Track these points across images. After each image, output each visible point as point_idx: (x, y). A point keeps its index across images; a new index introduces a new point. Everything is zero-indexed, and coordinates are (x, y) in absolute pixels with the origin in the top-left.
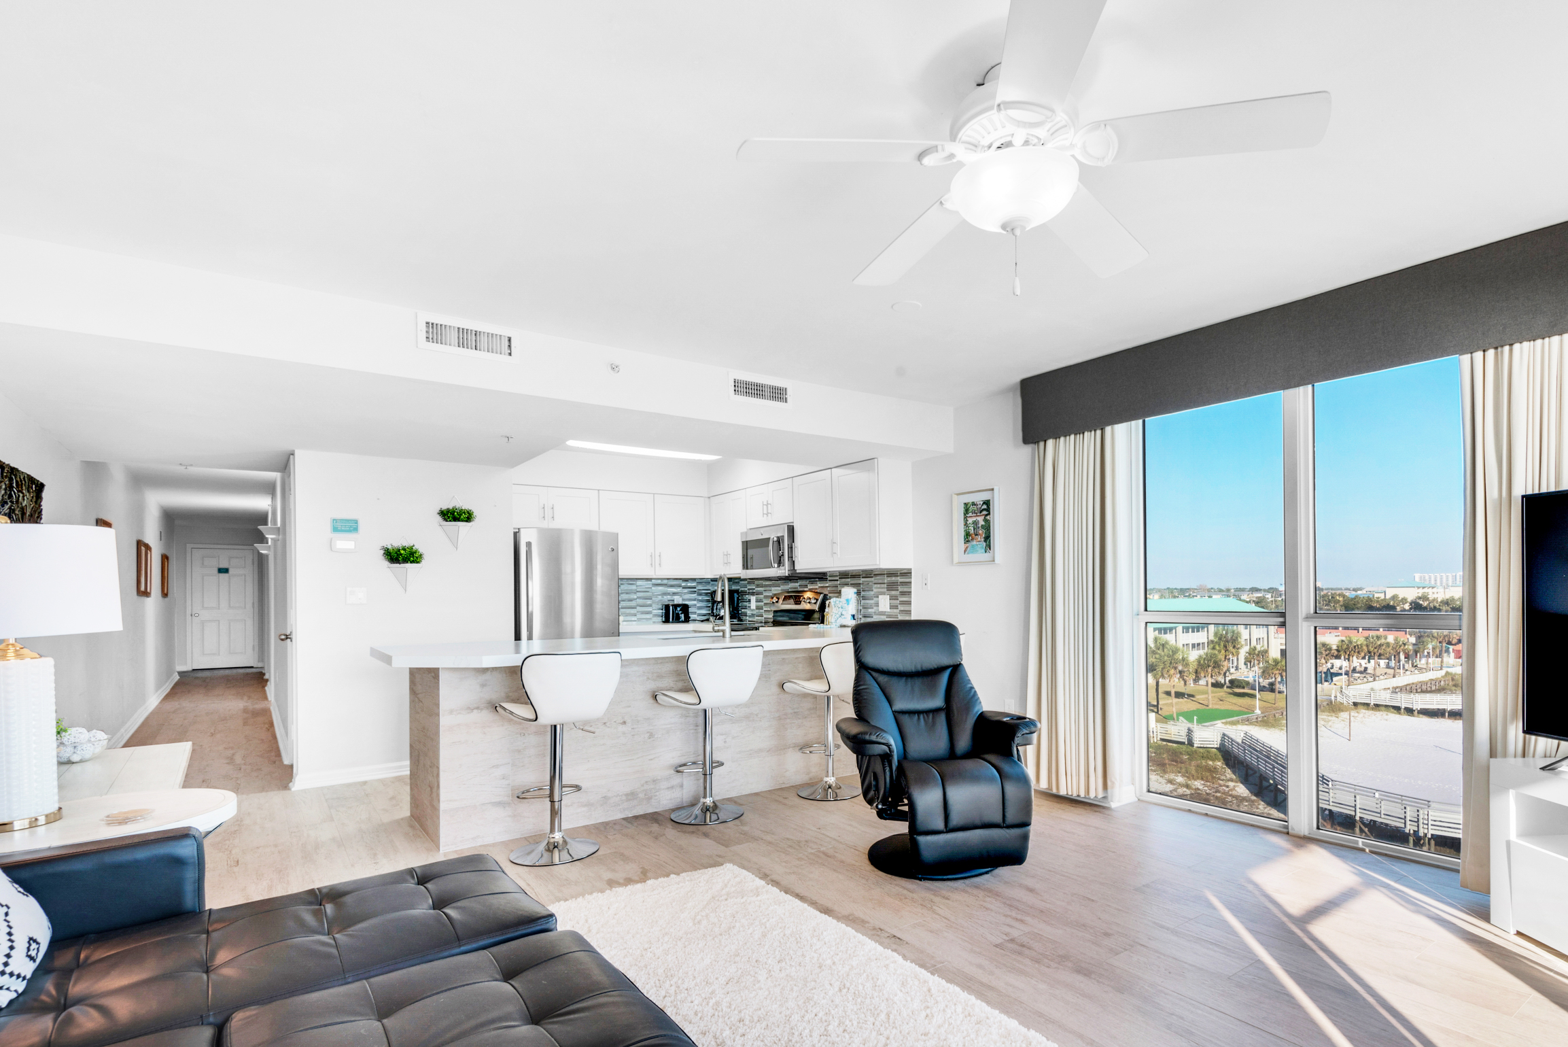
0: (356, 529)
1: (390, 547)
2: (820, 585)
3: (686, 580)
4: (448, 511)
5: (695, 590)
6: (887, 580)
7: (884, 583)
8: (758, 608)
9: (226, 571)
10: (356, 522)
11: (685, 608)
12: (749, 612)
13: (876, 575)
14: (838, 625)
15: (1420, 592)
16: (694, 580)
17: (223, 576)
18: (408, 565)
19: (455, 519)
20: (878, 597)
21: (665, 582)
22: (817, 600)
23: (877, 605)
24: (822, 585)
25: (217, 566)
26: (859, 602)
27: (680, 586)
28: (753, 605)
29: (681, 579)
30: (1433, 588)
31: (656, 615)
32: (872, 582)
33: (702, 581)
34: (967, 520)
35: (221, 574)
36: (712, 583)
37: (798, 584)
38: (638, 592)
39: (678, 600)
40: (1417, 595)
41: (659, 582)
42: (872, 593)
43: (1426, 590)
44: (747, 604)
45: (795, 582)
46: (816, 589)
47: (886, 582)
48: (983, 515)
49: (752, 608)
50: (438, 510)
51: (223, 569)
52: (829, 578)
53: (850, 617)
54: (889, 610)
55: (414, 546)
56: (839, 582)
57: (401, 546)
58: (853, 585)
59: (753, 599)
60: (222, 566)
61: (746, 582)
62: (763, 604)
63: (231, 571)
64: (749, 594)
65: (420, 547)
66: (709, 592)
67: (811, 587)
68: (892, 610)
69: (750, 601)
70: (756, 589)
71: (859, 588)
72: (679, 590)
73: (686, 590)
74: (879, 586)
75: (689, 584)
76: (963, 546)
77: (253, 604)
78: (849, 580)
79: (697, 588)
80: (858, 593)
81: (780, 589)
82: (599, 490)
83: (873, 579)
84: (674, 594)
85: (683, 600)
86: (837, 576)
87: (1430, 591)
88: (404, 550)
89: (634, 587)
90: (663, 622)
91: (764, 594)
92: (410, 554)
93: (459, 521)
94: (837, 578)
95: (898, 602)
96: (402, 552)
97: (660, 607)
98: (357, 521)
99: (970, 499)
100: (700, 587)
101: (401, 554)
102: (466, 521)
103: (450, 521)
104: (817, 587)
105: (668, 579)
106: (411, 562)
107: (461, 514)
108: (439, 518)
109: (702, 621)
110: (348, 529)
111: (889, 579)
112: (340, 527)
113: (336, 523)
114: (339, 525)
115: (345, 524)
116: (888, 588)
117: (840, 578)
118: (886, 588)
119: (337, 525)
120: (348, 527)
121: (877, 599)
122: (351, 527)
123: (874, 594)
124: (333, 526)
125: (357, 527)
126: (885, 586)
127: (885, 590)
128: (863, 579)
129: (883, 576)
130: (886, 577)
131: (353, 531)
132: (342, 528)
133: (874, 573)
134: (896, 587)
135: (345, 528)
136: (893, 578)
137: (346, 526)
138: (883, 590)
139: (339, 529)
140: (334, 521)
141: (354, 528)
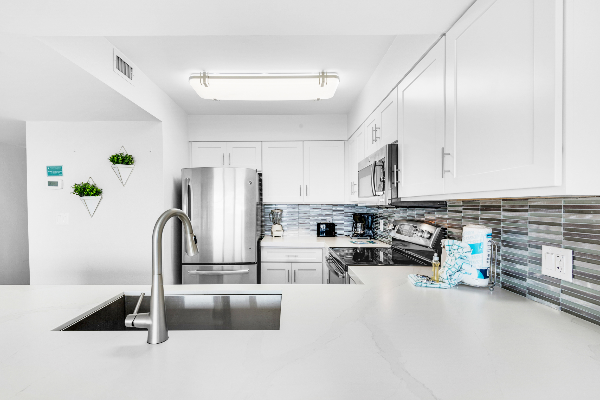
2: (437, 216)
3: (336, 205)
5: (342, 212)
6: (564, 218)
7: (559, 225)
8: (385, 230)
10: (61, 168)
11: (333, 226)
12: (379, 233)
13: (532, 207)
14: (455, 282)
16: (341, 205)
20: (540, 248)
21: (320, 206)
22: (431, 234)
23: (538, 261)
24: (440, 216)
26: (495, 249)
27: (331, 210)
28: (382, 227)
29: (332, 205)
31: (310, 231)
32: (525, 219)
33: (348, 206)
36: (356, 207)
37: (415, 213)
38: (299, 213)
39: (329, 220)
41: (315, 206)
42: (524, 238)
44: (378, 226)
45: (413, 211)
46: (434, 220)
47: (563, 221)
49: (381, 230)
52: (449, 209)
53: (476, 274)
54: (570, 279)
56: (462, 215)
58: (486, 221)
59: (382, 222)
62: (387, 228)
64: (379, 218)
67: (428, 218)
68: (578, 282)
70: (384, 214)
71: (496, 226)
72: (330, 212)
73: (335, 213)
74: (535, 226)
75: (338, 208)
78: (479, 212)
79: (344, 211)
80: (495, 234)
81: (400, 216)
83: (527, 214)
84: (326, 215)
85: (333, 220)
86: (460, 206)
89: (297, 210)
90: (316, 236)
91: (389, 219)
94: (461, 208)
97: (315, 224)
98: (62, 167)
100: (346, 210)
104: (434, 218)
105: (322, 204)
110: (57, 173)
111: (573, 217)
112: (52, 171)
113: (49, 169)
114: (51, 171)
115: (55, 169)
116: (571, 235)
117: (464, 209)
118: (564, 234)
119: (50, 171)
120: (56, 171)
121: (537, 251)
122: (58, 172)
123: (529, 241)
124: (48, 171)
125: (62, 171)
126: (561, 229)
127: (561, 238)
128: (506, 214)
129: (557, 210)
130: (565, 212)
131: (59, 174)
132: (53, 172)
133: (529, 204)
134: (591, 237)
135: (55, 172)
136: (588, 217)
137: (55, 171)
138: (553, 237)
139: (51, 173)
140: (49, 167)
141: (60, 172)
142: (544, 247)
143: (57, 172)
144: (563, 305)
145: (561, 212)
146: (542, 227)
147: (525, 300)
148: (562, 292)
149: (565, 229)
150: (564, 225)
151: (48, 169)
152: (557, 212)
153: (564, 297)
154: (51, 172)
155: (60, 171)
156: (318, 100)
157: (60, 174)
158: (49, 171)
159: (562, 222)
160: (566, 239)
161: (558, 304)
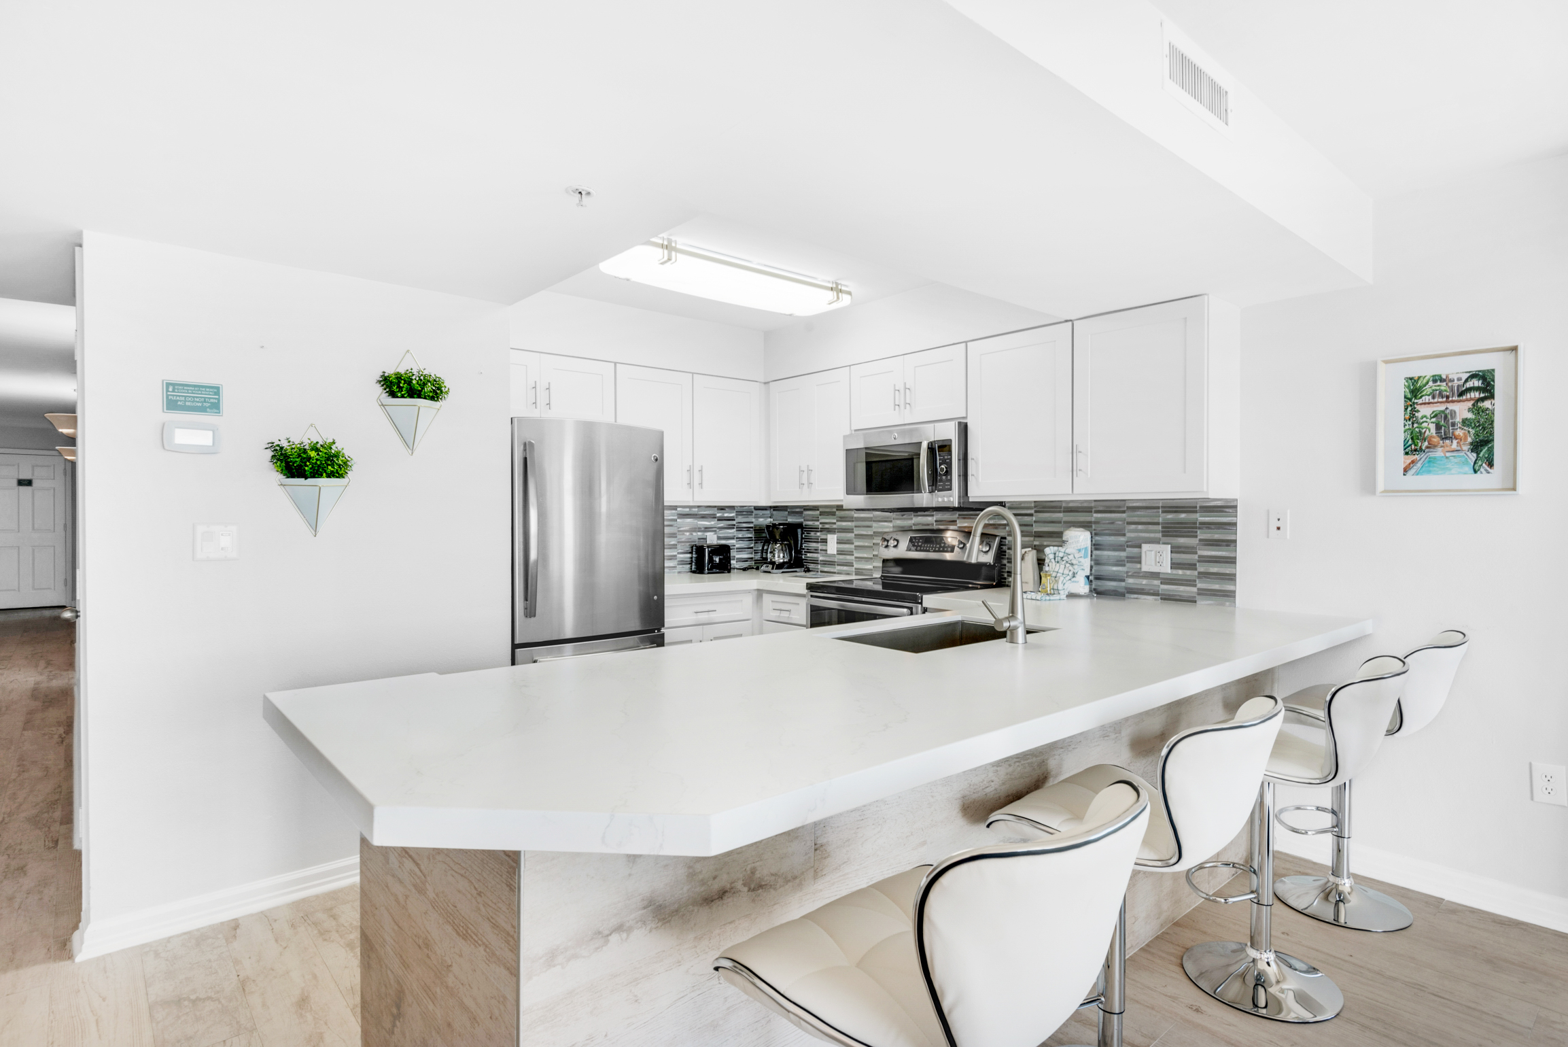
0: (216, 407)
1: (285, 444)
3: (722, 509)
4: (399, 377)
5: (734, 522)
6: (1163, 517)
7: (1158, 524)
8: (840, 552)
9: (29, 483)
10: (216, 390)
11: (724, 550)
13: (1130, 508)
16: (732, 508)
17: (24, 489)
18: (323, 482)
19: (413, 393)
20: (1140, 547)
21: (695, 511)
23: (1138, 559)
25: (16, 477)
26: (1093, 553)
27: (714, 517)
28: (832, 545)
29: (715, 507)
31: (682, 563)
32: (1122, 520)
33: (743, 510)
34: (1414, 411)
35: (21, 487)
36: (755, 512)
39: (712, 539)
41: (688, 511)
42: (1121, 539)
44: (820, 546)
48: (1471, 399)
49: (829, 552)
50: (377, 376)
51: (24, 480)
52: (1048, 512)
53: (1085, 579)
54: (1169, 571)
55: (334, 443)
56: (1034, 519)
57: (306, 442)
59: (832, 539)
60: (22, 477)
61: (818, 512)
62: (852, 546)
63: (35, 483)
64: (822, 530)
65: (345, 446)
66: (751, 525)
68: (1175, 572)
69: (825, 541)
70: (839, 523)
71: (1091, 530)
72: (712, 523)
73: (722, 524)
74: (1133, 527)
75: (726, 515)
76: (1402, 460)
77: (65, 525)
78: (1061, 515)
79: (737, 520)
81: (891, 525)
82: (615, 363)
83: (1124, 515)
84: (707, 529)
85: (719, 538)
88: (317, 450)
90: (694, 572)
91: (856, 532)
92: (328, 459)
93: (419, 397)
94: (1032, 511)
95: (1196, 557)
96: (313, 454)
97: (689, 549)
98: (218, 388)
99: (1425, 370)
100: (740, 519)
101: (309, 458)
102: (432, 398)
103: (403, 397)
105: (699, 507)
106: (329, 476)
107: (425, 384)
108: (379, 390)
109: (744, 569)
110: (200, 404)
111: (1170, 516)
112: (183, 399)
113: (173, 391)
114: (179, 396)
115: (192, 393)
116: (1168, 532)
117: (1036, 512)
118: (1162, 532)
119: (177, 396)
120: (198, 400)
121: (1136, 550)
122: (205, 401)
123: (1127, 542)
124: (167, 396)
125: (219, 400)
126: (1160, 527)
127: (1160, 535)
128: (1099, 515)
129: (1155, 510)
130: (1163, 512)
131: (208, 410)
132: (185, 401)
133: (1127, 505)
134: (1189, 532)
135: (193, 402)
136: (1183, 516)
137: (194, 397)
138: (1152, 535)
139: (179, 403)
140: (169, 385)
141: (211, 403)
142: (1143, 545)
143: (202, 402)
144: (1162, 595)
145: (1159, 512)
146: (1140, 527)
147: (1124, 599)
148: (1161, 583)
149: (1163, 527)
150: (1162, 523)
151: (167, 391)
152: (1156, 512)
153: (1165, 587)
154: (181, 401)
155: (212, 400)
156: (791, 315)
157: (210, 408)
158: (170, 397)
159: (1160, 521)
160: (1163, 536)
161: (1157, 594)
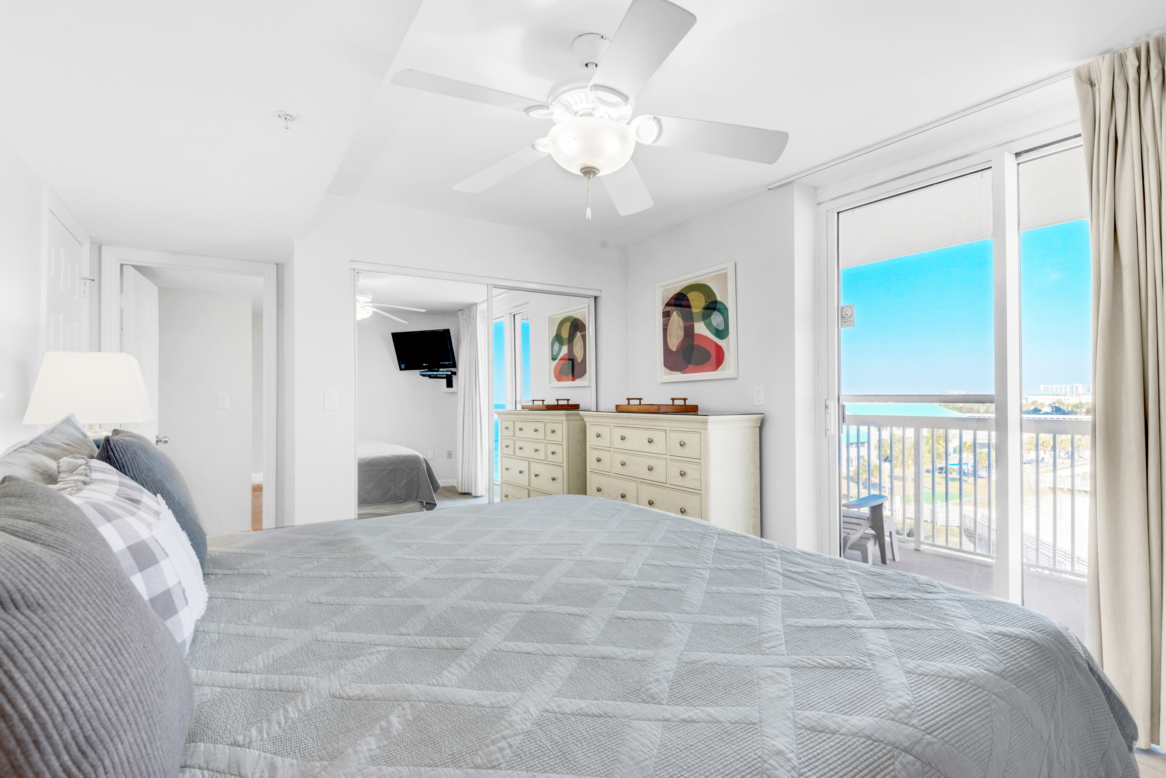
15: (1056, 398)
30: (1065, 395)
40: (1052, 401)
43: (1059, 397)
87: (1063, 398)
